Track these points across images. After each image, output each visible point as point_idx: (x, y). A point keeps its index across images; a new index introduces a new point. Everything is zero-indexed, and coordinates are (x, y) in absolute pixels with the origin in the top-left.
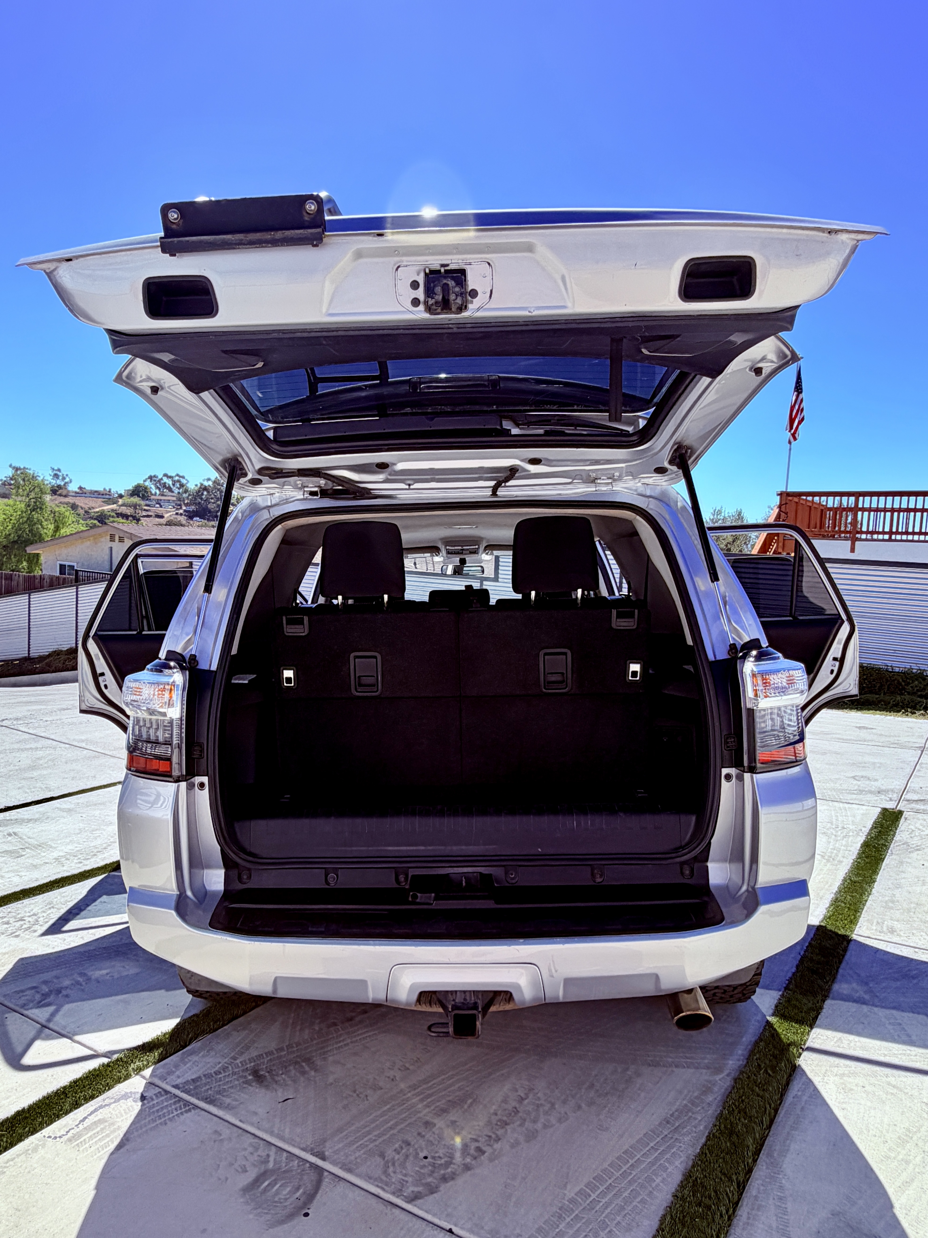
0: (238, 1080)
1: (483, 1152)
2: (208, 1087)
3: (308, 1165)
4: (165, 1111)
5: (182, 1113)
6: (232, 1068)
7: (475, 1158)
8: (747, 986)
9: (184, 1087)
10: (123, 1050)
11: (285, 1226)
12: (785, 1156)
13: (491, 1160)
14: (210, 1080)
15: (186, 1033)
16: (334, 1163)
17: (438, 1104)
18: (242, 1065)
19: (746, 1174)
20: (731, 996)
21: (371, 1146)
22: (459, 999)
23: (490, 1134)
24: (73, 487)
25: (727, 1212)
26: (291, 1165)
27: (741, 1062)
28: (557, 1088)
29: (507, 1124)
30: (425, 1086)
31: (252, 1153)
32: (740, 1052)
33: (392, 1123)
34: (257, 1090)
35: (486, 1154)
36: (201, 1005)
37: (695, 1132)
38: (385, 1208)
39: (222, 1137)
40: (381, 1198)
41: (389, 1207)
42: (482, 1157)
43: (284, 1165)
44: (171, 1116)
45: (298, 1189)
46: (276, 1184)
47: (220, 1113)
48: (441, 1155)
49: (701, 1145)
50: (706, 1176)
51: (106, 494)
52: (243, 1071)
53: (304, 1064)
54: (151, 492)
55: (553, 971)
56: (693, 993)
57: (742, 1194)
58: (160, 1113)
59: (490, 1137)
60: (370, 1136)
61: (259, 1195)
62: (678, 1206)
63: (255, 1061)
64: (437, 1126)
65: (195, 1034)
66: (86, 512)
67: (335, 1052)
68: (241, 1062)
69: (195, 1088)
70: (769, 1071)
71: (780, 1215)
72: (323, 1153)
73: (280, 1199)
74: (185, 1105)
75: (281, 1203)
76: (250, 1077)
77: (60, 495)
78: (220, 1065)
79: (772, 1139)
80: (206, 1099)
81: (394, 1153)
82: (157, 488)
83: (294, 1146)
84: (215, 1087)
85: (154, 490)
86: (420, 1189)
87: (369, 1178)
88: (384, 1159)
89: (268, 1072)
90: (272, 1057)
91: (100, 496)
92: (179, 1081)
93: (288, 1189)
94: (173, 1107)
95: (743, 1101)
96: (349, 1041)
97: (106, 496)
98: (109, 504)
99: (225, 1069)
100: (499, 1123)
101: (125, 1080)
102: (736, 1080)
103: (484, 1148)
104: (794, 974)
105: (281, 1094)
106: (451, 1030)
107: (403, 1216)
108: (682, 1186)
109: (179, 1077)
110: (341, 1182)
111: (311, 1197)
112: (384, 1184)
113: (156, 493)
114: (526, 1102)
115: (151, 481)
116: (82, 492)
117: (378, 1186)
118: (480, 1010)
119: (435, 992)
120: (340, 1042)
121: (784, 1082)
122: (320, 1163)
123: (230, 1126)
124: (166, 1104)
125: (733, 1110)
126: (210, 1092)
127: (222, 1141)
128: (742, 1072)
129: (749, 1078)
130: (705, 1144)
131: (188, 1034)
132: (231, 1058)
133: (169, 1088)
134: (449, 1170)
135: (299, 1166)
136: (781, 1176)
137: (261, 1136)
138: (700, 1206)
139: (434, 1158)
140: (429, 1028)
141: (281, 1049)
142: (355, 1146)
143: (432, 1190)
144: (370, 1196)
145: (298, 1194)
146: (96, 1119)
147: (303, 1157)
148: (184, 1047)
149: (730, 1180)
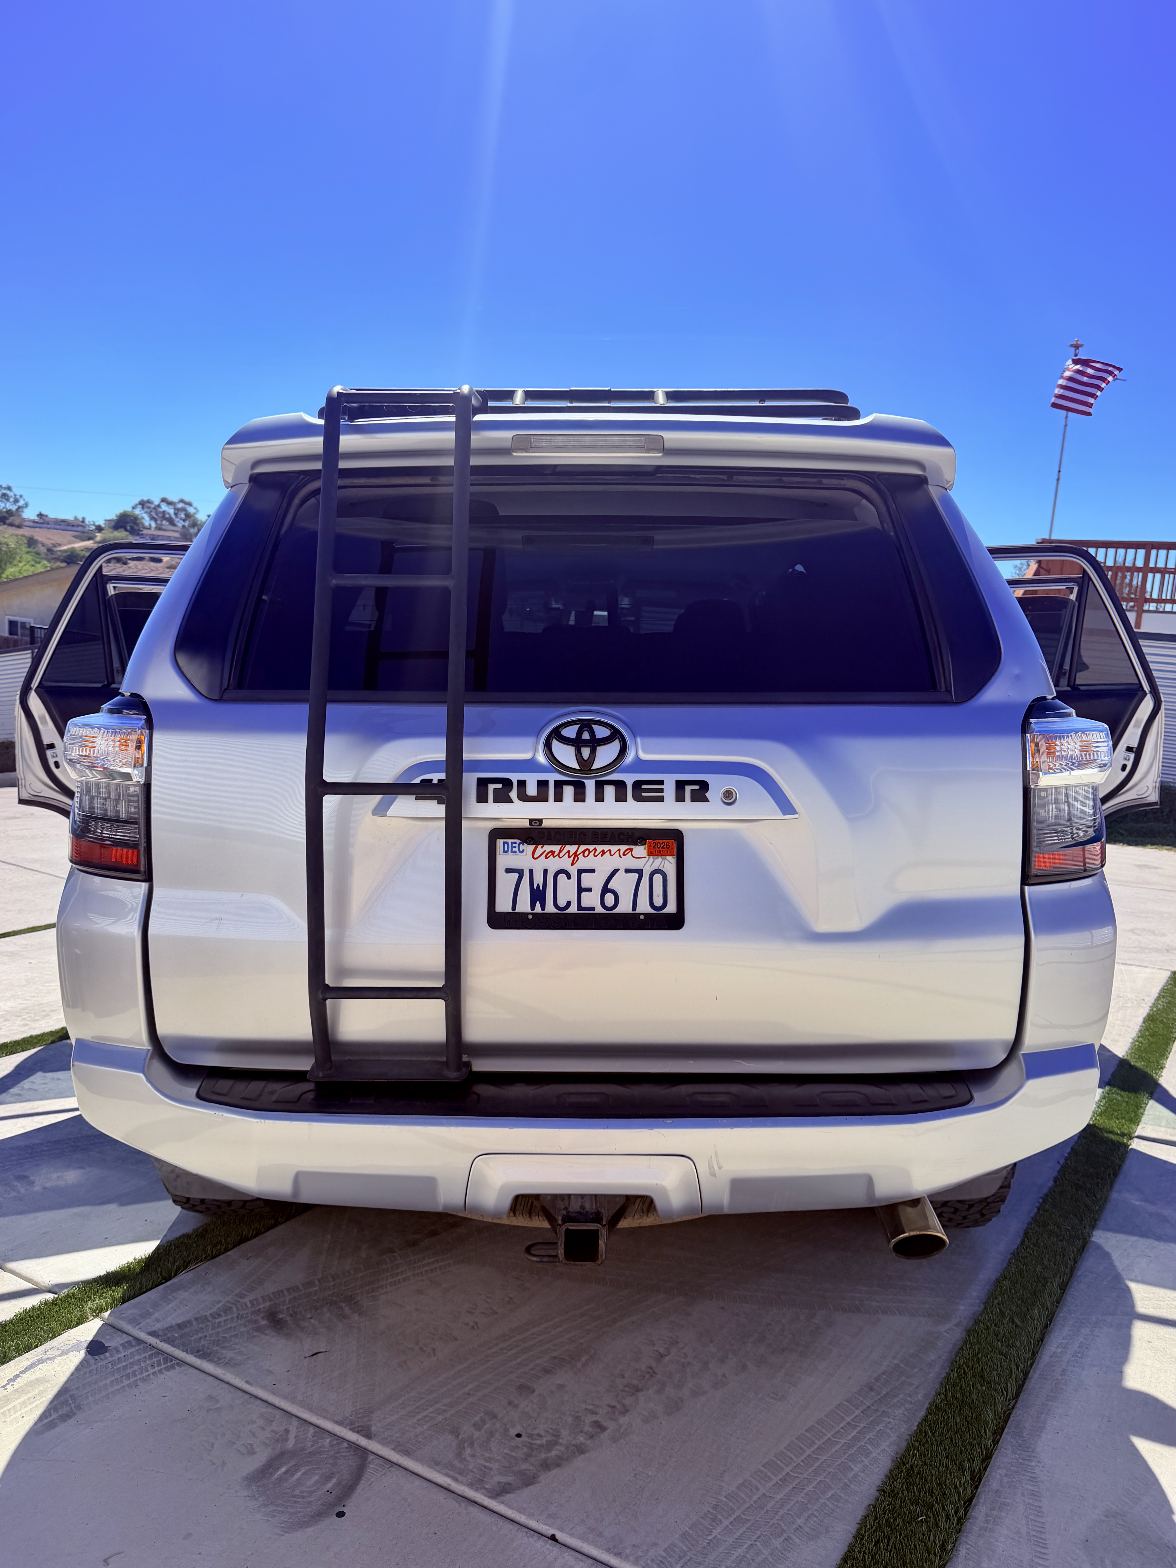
0: (245, 1326)
1: (603, 1429)
2: (200, 1335)
3: (345, 1445)
4: (136, 1368)
5: (160, 1371)
6: (238, 1310)
7: (592, 1437)
8: (988, 1203)
9: (165, 1334)
10: (77, 1283)
11: (309, 1530)
12: (1039, 1436)
13: (614, 1440)
14: (203, 1326)
15: (171, 1260)
16: (384, 1442)
17: (538, 1361)
18: (253, 1305)
19: (983, 1462)
20: (965, 1218)
21: (440, 1418)
22: (575, 1207)
23: (614, 1403)
24: (30, 514)
25: (956, 1513)
26: (320, 1444)
27: (976, 1308)
28: (712, 1341)
29: (638, 1390)
30: (519, 1337)
31: (263, 1429)
32: (974, 1294)
33: (470, 1386)
34: (273, 1340)
35: (608, 1431)
36: (194, 1221)
37: (911, 1403)
38: (457, 1505)
39: (218, 1406)
40: (453, 1492)
41: (463, 1505)
42: (602, 1436)
43: (310, 1444)
44: (145, 1374)
45: (328, 1478)
46: (296, 1471)
47: (219, 1371)
48: (542, 1433)
49: (919, 1420)
50: (925, 1464)
51: (78, 526)
52: (253, 1313)
53: (343, 1305)
54: (143, 525)
55: (716, 1168)
56: (920, 1206)
57: (977, 1487)
58: (129, 1371)
59: (614, 1407)
60: (438, 1406)
61: (271, 1486)
62: (886, 1503)
63: (271, 1300)
64: (536, 1393)
65: (185, 1261)
66: (49, 550)
67: (389, 1288)
68: (250, 1301)
69: (181, 1337)
70: (1016, 1320)
71: (1032, 1517)
72: (369, 1427)
73: (302, 1492)
74: (166, 1360)
75: (303, 1497)
76: (264, 1322)
77: (11, 525)
78: (220, 1305)
79: (1020, 1412)
80: (198, 1351)
81: (472, 1429)
82: (152, 518)
83: (325, 1418)
84: (211, 1336)
85: (147, 521)
86: (510, 1479)
87: (435, 1464)
88: (458, 1436)
89: (291, 1315)
90: (296, 1295)
91: (69, 528)
92: (158, 1327)
93: (316, 1478)
94: (148, 1362)
95: (978, 1361)
96: (410, 1274)
97: (77, 528)
98: (83, 540)
99: (226, 1310)
100: (627, 1389)
101: (78, 1324)
102: (969, 1332)
103: (605, 1424)
104: (1050, 1189)
105: (308, 1345)
106: (561, 1252)
107: (484, 1516)
108: (891, 1476)
109: (158, 1320)
110: (392, 1469)
111: (348, 1490)
112: (457, 1471)
113: (150, 525)
114: (667, 1359)
115: (143, 508)
116: (43, 521)
117: (447, 1475)
118: (604, 1223)
119: (537, 1197)
120: (397, 1274)
121: (1038, 1336)
122: (363, 1442)
123: (232, 1389)
124: (137, 1358)
125: (965, 1372)
126: (203, 1342)
127: (218, 1410)
128: (977, 1322)
129: (987, 1328)
130: (925, 1419)
131: (175, 1261)
132: (236, 1295)
133: (143, 1336)
134: (554, 1453)
135: (332, 1446)
136: (1033, 1464)
137: (277, 1404)
138: (917, 1504)
139: (531, 1436)
140: (528, 1250)
141: (311, 1284)
142: (415, 1420)
143: (528, 1480)
144: (436, 1489)
145: (329, 1486)
146: (33, 1378)
147: (338, 1434)
148: (169, 1278)
149: (962, 1469)
